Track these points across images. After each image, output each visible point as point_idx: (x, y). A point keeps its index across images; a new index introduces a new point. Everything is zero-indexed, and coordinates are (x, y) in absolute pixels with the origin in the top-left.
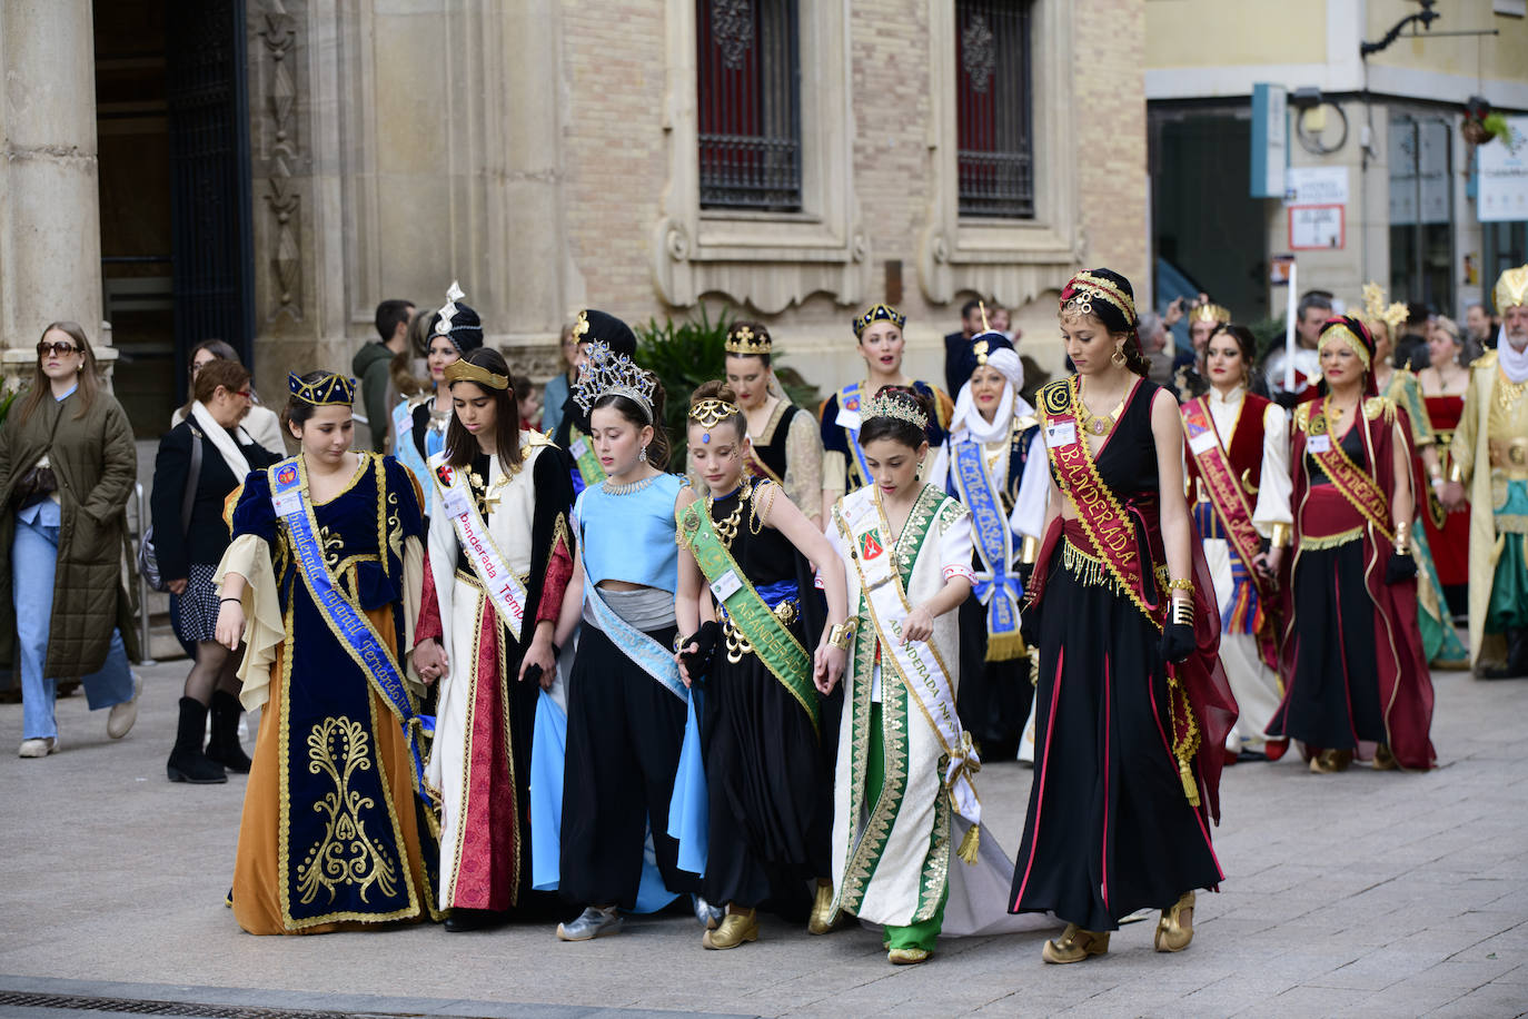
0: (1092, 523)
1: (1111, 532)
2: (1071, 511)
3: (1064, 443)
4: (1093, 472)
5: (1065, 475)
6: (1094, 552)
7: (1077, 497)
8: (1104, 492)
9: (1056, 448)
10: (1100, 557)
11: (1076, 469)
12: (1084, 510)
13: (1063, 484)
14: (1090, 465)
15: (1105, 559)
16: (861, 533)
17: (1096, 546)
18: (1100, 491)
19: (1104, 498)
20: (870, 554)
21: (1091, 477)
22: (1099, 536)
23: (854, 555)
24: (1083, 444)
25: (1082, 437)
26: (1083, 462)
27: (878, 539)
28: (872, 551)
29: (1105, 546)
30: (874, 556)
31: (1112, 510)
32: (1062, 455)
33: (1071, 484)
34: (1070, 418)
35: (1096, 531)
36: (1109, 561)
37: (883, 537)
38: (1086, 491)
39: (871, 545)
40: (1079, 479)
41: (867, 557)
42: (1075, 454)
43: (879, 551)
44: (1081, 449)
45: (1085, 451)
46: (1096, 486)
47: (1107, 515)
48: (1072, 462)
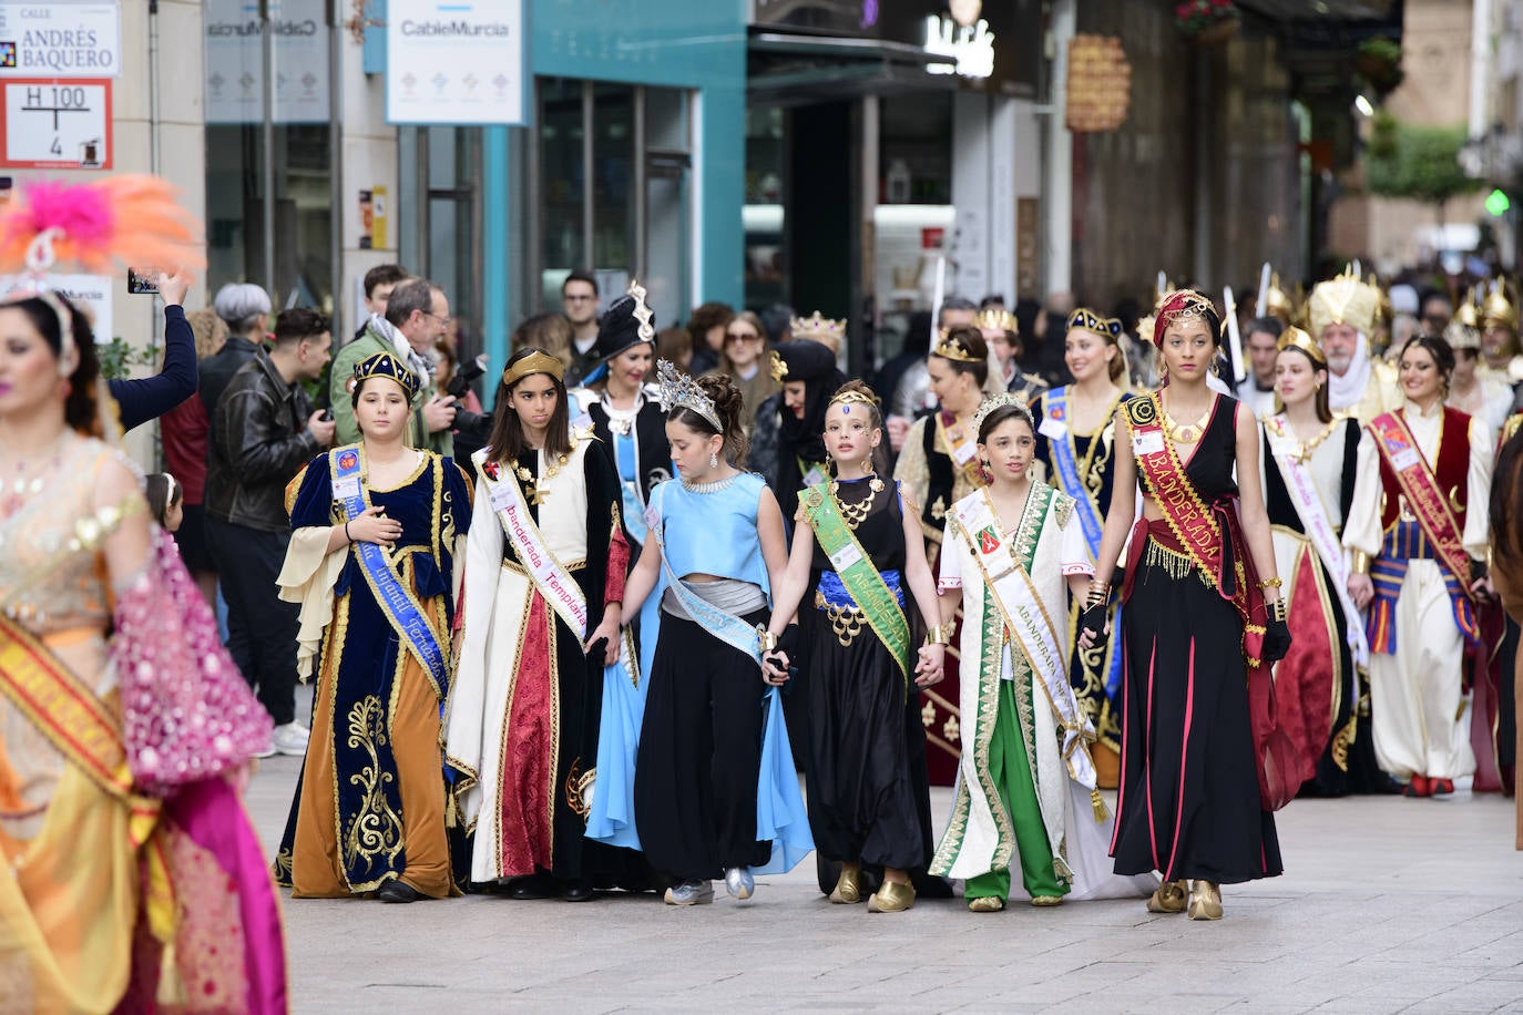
0: (1178, 522)
1: (1197, 529)
2: (1158, 511)
3: (1151, 451)
4: (1180, 476)
5: (1154, 478)
6: (1181, 549)
7: (1164, 499)
8: (1190, 494)
9: (1145, 456)
10: (1187, 553)
11: (1164, 474)
12: (1171, 510)
13: (1151, 489)
14: (1177, 470)
15: (1192, 554)
16: (978, 531)
17: (1183, 542)
18: (1186, 493)
19: (1190, 499)
20: (989, 548)
21: (1178, 482)
22: (1186, 533)
23: (973, 552)
24: (1170, 452)
25: (1168, 445)
26: (1169, 466)
27: (994, 535)
28: (990, 545)
29: (1192, 542)
30: (993, 549)
31: (1197, 510)
32: (1150, 462)
33: (1160, 488)
34: (1158, 428)
35: (1183, 529)
36: (1196, 556)
37: (997, 532)
38: (1173, 494)
39: (987, 541)
40: (1167, 483)
41: (986, 551)
42: (1163, 461)
43: (997, 544)
44: (1168, 456)
45: (1172, 458)
46: (1182, 489)
47: (1193, 515)
48: (1161, 468)
